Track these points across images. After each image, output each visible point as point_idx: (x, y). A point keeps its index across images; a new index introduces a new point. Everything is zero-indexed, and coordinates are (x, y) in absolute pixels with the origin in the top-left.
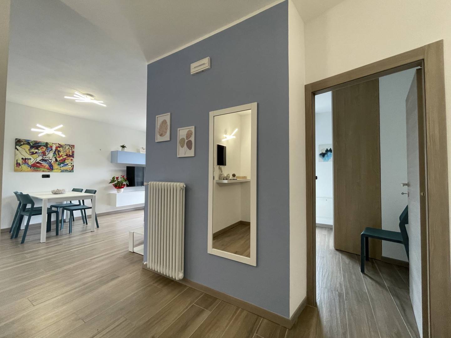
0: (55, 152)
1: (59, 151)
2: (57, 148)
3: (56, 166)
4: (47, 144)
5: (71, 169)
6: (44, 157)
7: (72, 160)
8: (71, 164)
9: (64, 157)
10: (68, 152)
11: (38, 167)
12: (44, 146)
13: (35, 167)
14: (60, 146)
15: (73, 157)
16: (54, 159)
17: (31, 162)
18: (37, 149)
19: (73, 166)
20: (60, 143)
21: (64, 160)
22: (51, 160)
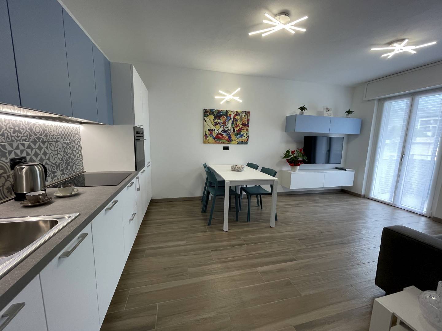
0: (233, 121)
1: (236, 120)
2: (235, 116)
3: (234, 138)
4: (227, 112)
5: (246, 140)
6: (225, 127)
7: (247, 130)
8: (246, 134)
9: (241, 127)
10: (244, 120)
11: (220, 139)
12: (224, 115)
13: (218, 139)
14: (238, 114)
15: (248, 127)
16: (232, 130)
17: (215, 133)
18: (219, 119)
19: (248, 136)
20: (237, 111)
21: (241, 129)
22: (230, 130)
